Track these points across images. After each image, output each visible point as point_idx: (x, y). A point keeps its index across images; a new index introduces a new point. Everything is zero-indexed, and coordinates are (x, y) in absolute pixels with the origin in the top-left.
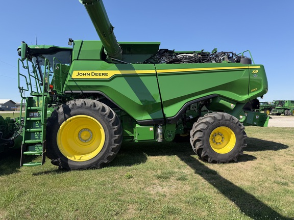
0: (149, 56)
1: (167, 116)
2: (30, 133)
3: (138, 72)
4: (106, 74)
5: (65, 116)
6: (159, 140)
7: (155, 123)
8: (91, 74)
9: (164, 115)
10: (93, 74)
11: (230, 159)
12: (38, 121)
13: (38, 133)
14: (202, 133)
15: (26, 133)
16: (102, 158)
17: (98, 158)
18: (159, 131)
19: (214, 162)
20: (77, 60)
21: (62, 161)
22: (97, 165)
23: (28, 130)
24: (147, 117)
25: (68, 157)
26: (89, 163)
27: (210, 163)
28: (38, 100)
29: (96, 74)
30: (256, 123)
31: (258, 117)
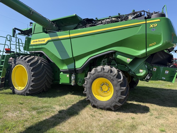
5: (14, 65)
7: (70, 72)
9: (75, 66)
18: (73, 78)
20: (34, 34)
24: (65, 68)
25: (15, 87)
29: (40, 41)
30: (165, 79)
31: (168, 72)
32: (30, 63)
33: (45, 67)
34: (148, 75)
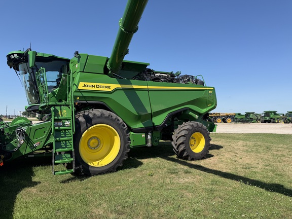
0: (137, 73)
1: (156, 124)
2: (60, 141)
3: (135, 87)
4: (109, 87)
5: (87, 125)
6: (149, 145)
7: (146, 131)
8: (96, 86)
9: (153, 124)
10: (98, 86)
11: (202, 157)
12: (63, 130)
13: (64, 142)
14: (185, 138)
15: (56, 141)
16: (118, 162)
17: (115, 162)
18: (149, 137)
19: (193, 159)
20: (83, 72)
21: (83, 168)
22: (113, 169)
23: (58, 139)
24: (140, 125)
25: (89, 164)
26: (108, 167)
27: (190, 160)
28: (61, 109)
29: (100, 87)
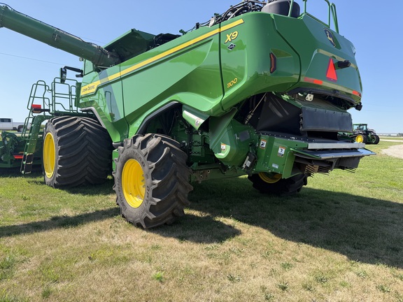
3: (110, 78)
4: (93, 87)
10: (89, 88)
30: (277, 167)
31: (284, 150)
32: (57, 130)
33: (87, 137)
34: (248, 157)
